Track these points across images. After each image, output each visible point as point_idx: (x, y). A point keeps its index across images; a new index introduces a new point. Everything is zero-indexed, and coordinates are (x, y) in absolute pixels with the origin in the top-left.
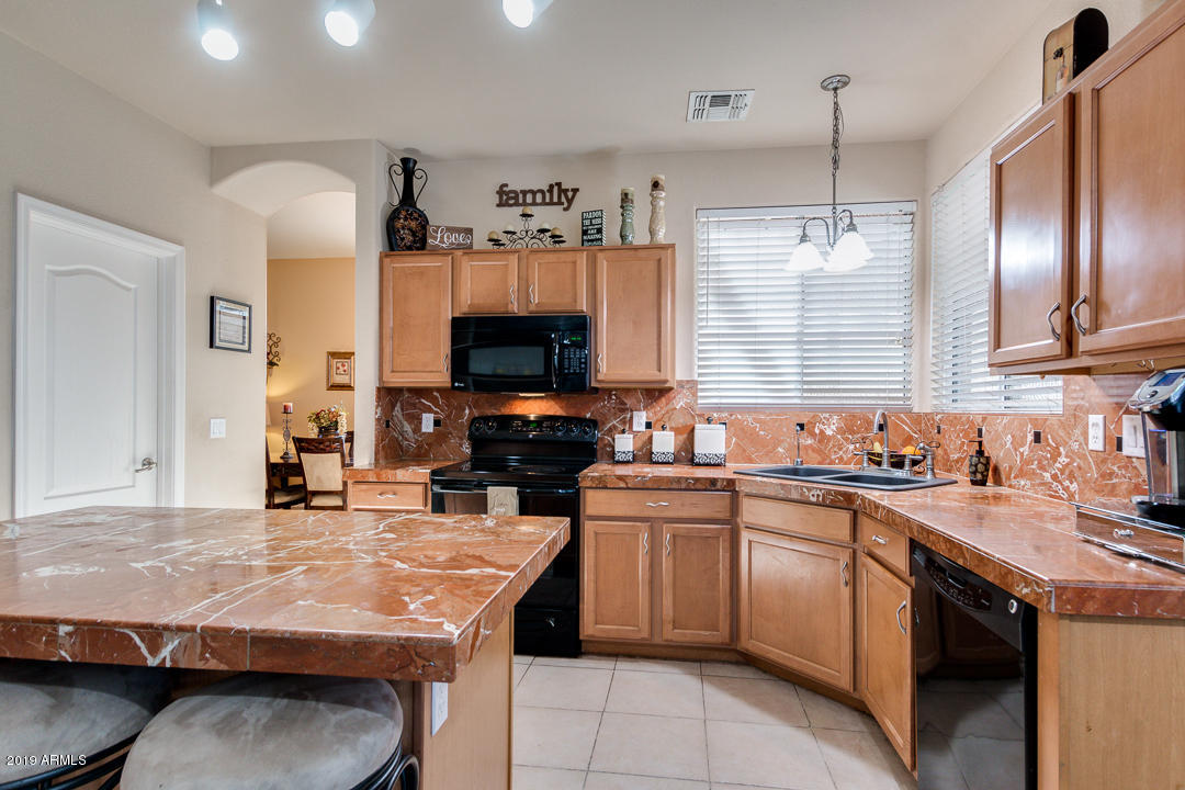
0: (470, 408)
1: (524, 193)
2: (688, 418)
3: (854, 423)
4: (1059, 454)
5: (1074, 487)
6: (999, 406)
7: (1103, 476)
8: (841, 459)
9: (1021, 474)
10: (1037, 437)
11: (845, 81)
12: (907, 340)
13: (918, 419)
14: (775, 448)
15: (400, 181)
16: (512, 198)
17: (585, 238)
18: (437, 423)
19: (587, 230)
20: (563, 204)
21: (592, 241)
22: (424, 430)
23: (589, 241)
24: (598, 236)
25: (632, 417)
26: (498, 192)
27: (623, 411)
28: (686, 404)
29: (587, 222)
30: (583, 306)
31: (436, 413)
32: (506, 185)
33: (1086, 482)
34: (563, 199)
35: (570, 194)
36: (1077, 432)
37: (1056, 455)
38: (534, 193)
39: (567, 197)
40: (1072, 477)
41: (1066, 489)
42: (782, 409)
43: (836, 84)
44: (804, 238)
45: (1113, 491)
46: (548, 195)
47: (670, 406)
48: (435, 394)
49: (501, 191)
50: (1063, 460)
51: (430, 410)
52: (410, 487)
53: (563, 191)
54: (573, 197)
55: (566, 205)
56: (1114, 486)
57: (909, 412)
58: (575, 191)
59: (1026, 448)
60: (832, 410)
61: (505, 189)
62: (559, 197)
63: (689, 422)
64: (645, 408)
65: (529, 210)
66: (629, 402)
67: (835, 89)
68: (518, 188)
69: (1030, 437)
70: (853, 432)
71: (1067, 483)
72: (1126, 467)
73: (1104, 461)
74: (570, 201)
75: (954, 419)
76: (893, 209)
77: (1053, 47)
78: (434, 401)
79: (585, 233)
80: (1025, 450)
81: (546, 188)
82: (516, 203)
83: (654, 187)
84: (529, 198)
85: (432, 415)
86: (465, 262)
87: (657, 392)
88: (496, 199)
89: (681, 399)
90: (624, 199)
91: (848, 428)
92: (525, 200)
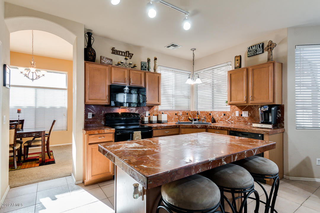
0: (104, 111)
1: (119, 52)
2: (157, 113)
3: (184, 113)
4: (230, 117)
5: (233, 122)
7: (238, 120)
8: (182, 120)
9: (221, 120)
10: (224, 115)
11: (195, 49)
14: (172, 118)
15: (87, 38)
16: (116, 52)
17: (142, 68)
18: (93, 115)
19: (143, 66)
20: (129, 57)
21: (144, 69)
22: (89, 118)
23: (143, 69)
24: (146, 68)
25: (145, 113)
26: (112, 49)
27: (143, 111)
28: (157, 109)
29: (143, 64)
30: (143, 85)
31: (92, 112)
32: (115, 48)
33: (235, 121)
34: (129, 56)
35: (131, 55)
36: (233, 114)
37: (229, 117)
38: (122, 52)
39: (130, 55)
40: (232, 120)
41: (231, 122)
42: (173, 111)
43: (194, 50)
44: (189, 78)
45: (240, 122)
46: (125, 54)
47: (153, 110)
48: (92, 106)
50: (230, 118)
51: (90, 112)
52: (109, 134)
53: (129, 54)
54: (132, 56)
55: (130, 58)
56: (240, 121)
58: (132, 54)
59: (222, 116)
60: (181, 111)
61: (114, 49)
62: (128, 55)
63: (157, 114)
64: (148, 110)
65: (128, 58)
66: (145, 109)
67: (193, 51)
68: (118, 49)
69: (223, 115)
70: (184, 115)
71: (231, 121)
72: (243, 118)
73: (239, 118)
74: (131, 57)
75: (203, 112)
77: (237, 59)
78: (92, 109)
79: (142, 67)
80: (222, 117)
81: (125, 52)
82: (117, 54)
83: (156, 59)
84: (121, 53)
85: (91, 113)
86: (113, 69)
87: (151, 107)
88: (111, 51)
89: (155, 108)
90: (149, 60)
91: (183, 115)
92: (119, 54)
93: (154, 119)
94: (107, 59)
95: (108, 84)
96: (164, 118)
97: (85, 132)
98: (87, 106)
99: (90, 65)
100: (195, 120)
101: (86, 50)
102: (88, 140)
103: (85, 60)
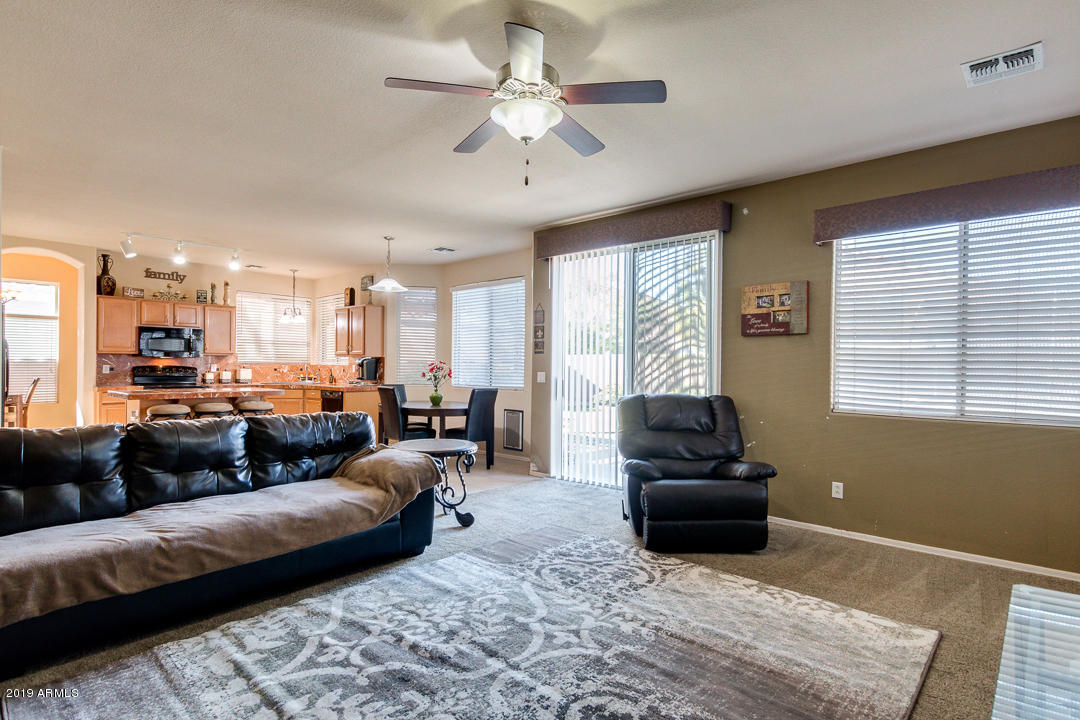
0: (130, 362)
1: (160, 274)
2: (234, 366)
3: (293, 368)
6: (335, 363)
8: (289, 380)
10: (345, 371)
12: (308, 344)
13: (312, 367)
14: (266, 376)
15: (102, 263)
16: (153, 275)
17: (199, 300)
18: (111, 369)
19: (201, 297)
20: (179, 281)
23: (201, 301)
25: (210, 367)
26: (145, 270)
27: (206, 364)
28: (233, 361)
29: (199, 294)
30: (201, 326)
31: (110, 364)
32: (150, 269)
35: (182, 277)
38: (164, 274)
39: (180, 278)
42: (269, 364)
46: (171, 276)
47: (227, 363)
48: (111, 356)
49: (147, 271)
51: (108, 364)
53: (178, 275)
54: (184, 279)
57: (309, 364)
58: (185, 276)
60: (286, 364)
61: (149, 271)
62: (177, 278)
63: (235, 368)
64: (216, 363)
65: (172, 285)
66: (209, 361)
67: (294, 272)
68: (156, 271)
74: (182, 280)
75: (324, 367)
76: (305, 300)
78: (110, 359)
79: (199, 298)
81: (170, 274)
82: (155, 277)
83: (227, 284)
84: (162, 276)
85: (108, 366)
86: (144, 304)
87: (219, 357)
88: (145, 274)
89: (231, 360)
90: (213, 287)
91: (291, 370)
92: (159, 278)
93: (227, 376)
94: (134, 289)
95: (136, 324)
96: (245, 375)
97: (97, 388)
98: (100, 355)
99: (105, 300)
100: (310, 379)
101: (99, 280)
102: (101, 399)
103: (98, 293)
